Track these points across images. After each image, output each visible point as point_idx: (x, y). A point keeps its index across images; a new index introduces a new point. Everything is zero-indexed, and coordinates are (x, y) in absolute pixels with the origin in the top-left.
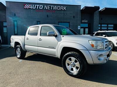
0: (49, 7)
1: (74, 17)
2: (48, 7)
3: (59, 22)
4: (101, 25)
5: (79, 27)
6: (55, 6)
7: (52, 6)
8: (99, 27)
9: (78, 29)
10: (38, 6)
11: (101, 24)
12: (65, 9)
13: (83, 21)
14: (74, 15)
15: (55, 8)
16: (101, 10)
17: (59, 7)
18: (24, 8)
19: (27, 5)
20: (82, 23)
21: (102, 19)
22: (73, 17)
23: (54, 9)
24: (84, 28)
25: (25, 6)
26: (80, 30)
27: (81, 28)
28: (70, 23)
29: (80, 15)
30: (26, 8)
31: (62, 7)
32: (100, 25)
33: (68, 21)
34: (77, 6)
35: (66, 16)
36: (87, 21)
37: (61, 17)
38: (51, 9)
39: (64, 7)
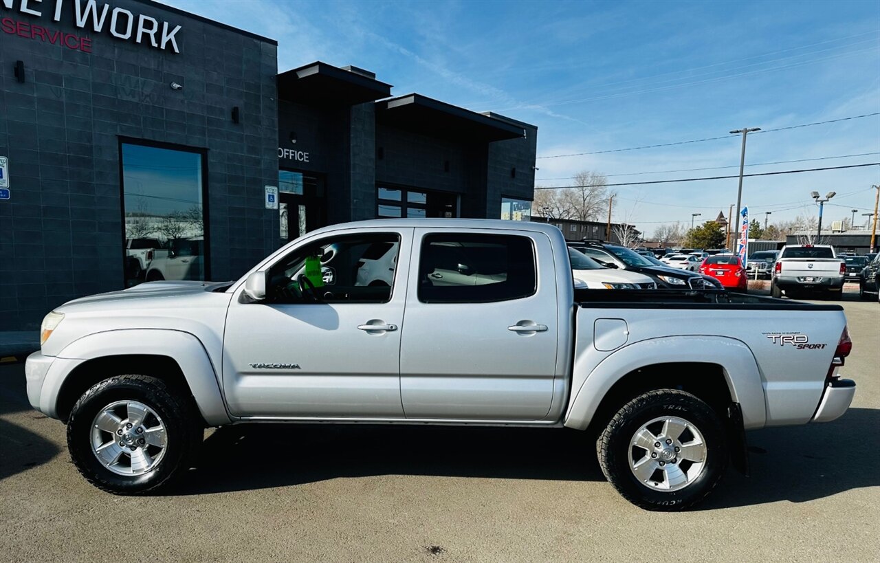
1: (235, 114)
3: (122, 140)
5: (270, 190)
6: (92, 3)
9: (269, 205)
12: (169, 43)
13: (285, 154)
14: (240, 103)
15: (89, 14)
16: (385, 103)
22: (227, 118)
23: (81, 23)
28: (211, 160)
29: (276, 108)
31: (148, 25)
33: (195, 142)
34: (255, 41)
35: (182, 101)
36: (305, 157)
37: (136, 100)
38: (57, 17)
39: (166, 25)
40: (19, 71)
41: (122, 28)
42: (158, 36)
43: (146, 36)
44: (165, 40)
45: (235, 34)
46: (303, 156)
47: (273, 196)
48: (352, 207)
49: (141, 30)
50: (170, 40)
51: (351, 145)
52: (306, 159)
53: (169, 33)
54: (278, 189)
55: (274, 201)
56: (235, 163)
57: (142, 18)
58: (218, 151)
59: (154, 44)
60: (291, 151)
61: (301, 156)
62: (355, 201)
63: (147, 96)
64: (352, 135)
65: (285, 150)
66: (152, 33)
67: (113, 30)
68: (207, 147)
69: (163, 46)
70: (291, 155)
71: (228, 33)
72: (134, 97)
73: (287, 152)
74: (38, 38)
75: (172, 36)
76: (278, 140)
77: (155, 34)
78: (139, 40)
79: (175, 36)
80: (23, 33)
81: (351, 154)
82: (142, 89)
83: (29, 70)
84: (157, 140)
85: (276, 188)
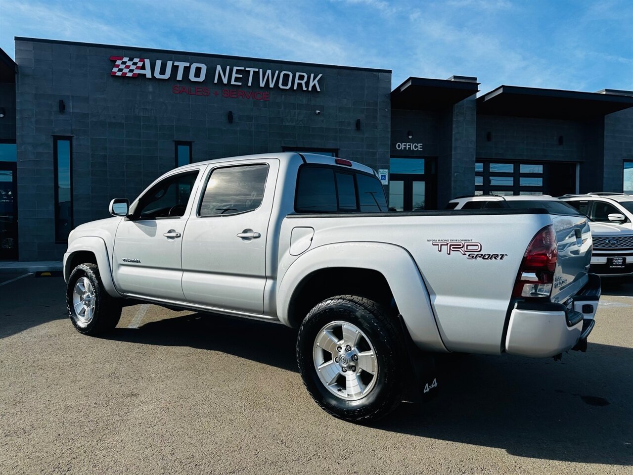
0: (238, 72)
1: (358, 125)
2: (234, 75)
4: (486, 168)
5: (383, 172)
6: (269, 72)
7: (252, 70)
8: (478, 174)
10: (182, 65)
11: (486, 162)
12: (314, 86)
13: (402, 146)
14: (362, 117)
15: (267, 78)
16: (483, 97)
17: (286, 77)
18: (114, 75)
19: (126, 59)
20: (396, 154)
21: (489, 138)
22: (354, 127)
23: (262, 85)
24: (408, 180)
25: (118, 62)
26: (387, 187)
27: (393, 177)
29: (389, 115)
30: (119, 74)
31: (301, 78)
32: (479, 167)
33: (330, 145)
34: (375, 73)
35: (322, 121)
36: (419, 147)
37: (294, 124)
38: (250, 84)
39: (312, 75)
40: (230, 117)
41: (285, 83)
42: (307, 84)
43: (300, 85)
44: (311, 84)
45: (360, 72)
46: (418, 147)
47: (385, 176)
48: (453, 179)
49: (297, 81)
50: (315, 84)
51: (453, 133)
52: (420, 148)
53: (314, 79)
54: (389, 170)
55: (385, 180)
56: (358, 157)
57: (298, 74)
58: (345, 149)
59: (305, 89)
60: (408, 144)
61: (416, 147)
62: (456, 174)
63: (301, 121)
64: (454, 126)
65: (403, 144)
66: (303, 82)
67: (280, 85)
68: (338, 148)
69: (310, 89)
70: (407, 146)
71: (355, 72)
72: (292, 122)
73: (404, 145)
74: (241, 97)
75: (316, 82)
76: (390, 137)
77: (305, 83)
78: (295, 88)
79: (318, 81)
80: (233, 96)
81: (453, 140)
82: (298, 117)
83: (235, 116)
84: (306, 146)
85: (387, 170)
